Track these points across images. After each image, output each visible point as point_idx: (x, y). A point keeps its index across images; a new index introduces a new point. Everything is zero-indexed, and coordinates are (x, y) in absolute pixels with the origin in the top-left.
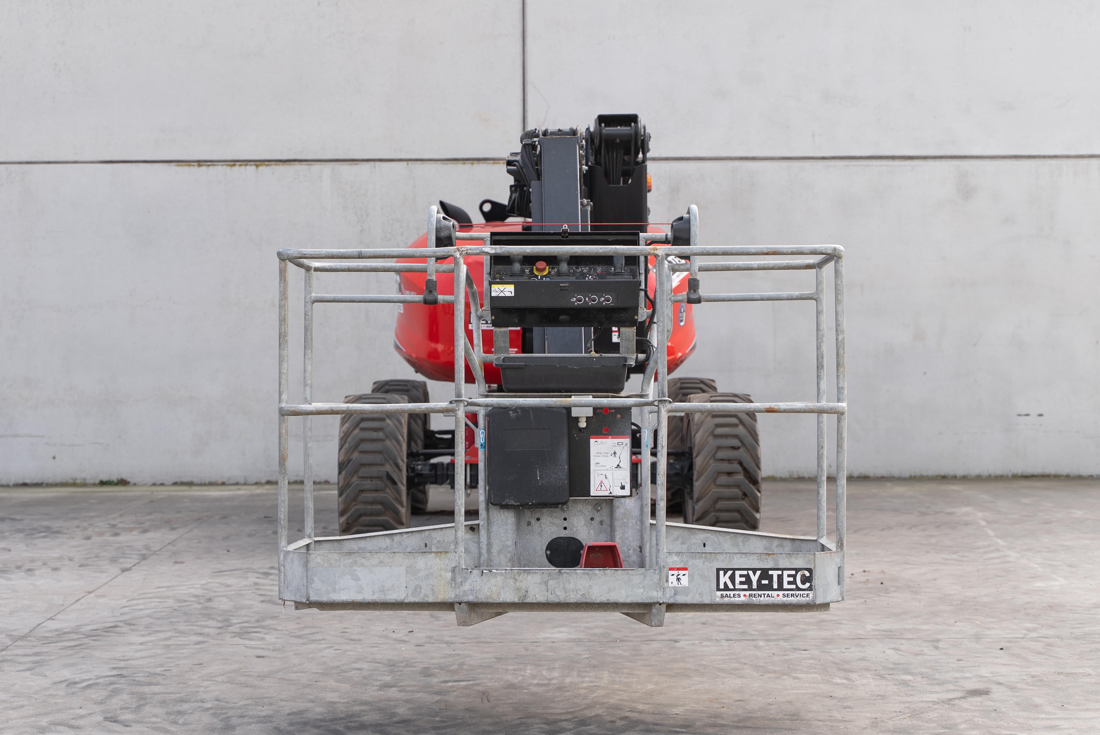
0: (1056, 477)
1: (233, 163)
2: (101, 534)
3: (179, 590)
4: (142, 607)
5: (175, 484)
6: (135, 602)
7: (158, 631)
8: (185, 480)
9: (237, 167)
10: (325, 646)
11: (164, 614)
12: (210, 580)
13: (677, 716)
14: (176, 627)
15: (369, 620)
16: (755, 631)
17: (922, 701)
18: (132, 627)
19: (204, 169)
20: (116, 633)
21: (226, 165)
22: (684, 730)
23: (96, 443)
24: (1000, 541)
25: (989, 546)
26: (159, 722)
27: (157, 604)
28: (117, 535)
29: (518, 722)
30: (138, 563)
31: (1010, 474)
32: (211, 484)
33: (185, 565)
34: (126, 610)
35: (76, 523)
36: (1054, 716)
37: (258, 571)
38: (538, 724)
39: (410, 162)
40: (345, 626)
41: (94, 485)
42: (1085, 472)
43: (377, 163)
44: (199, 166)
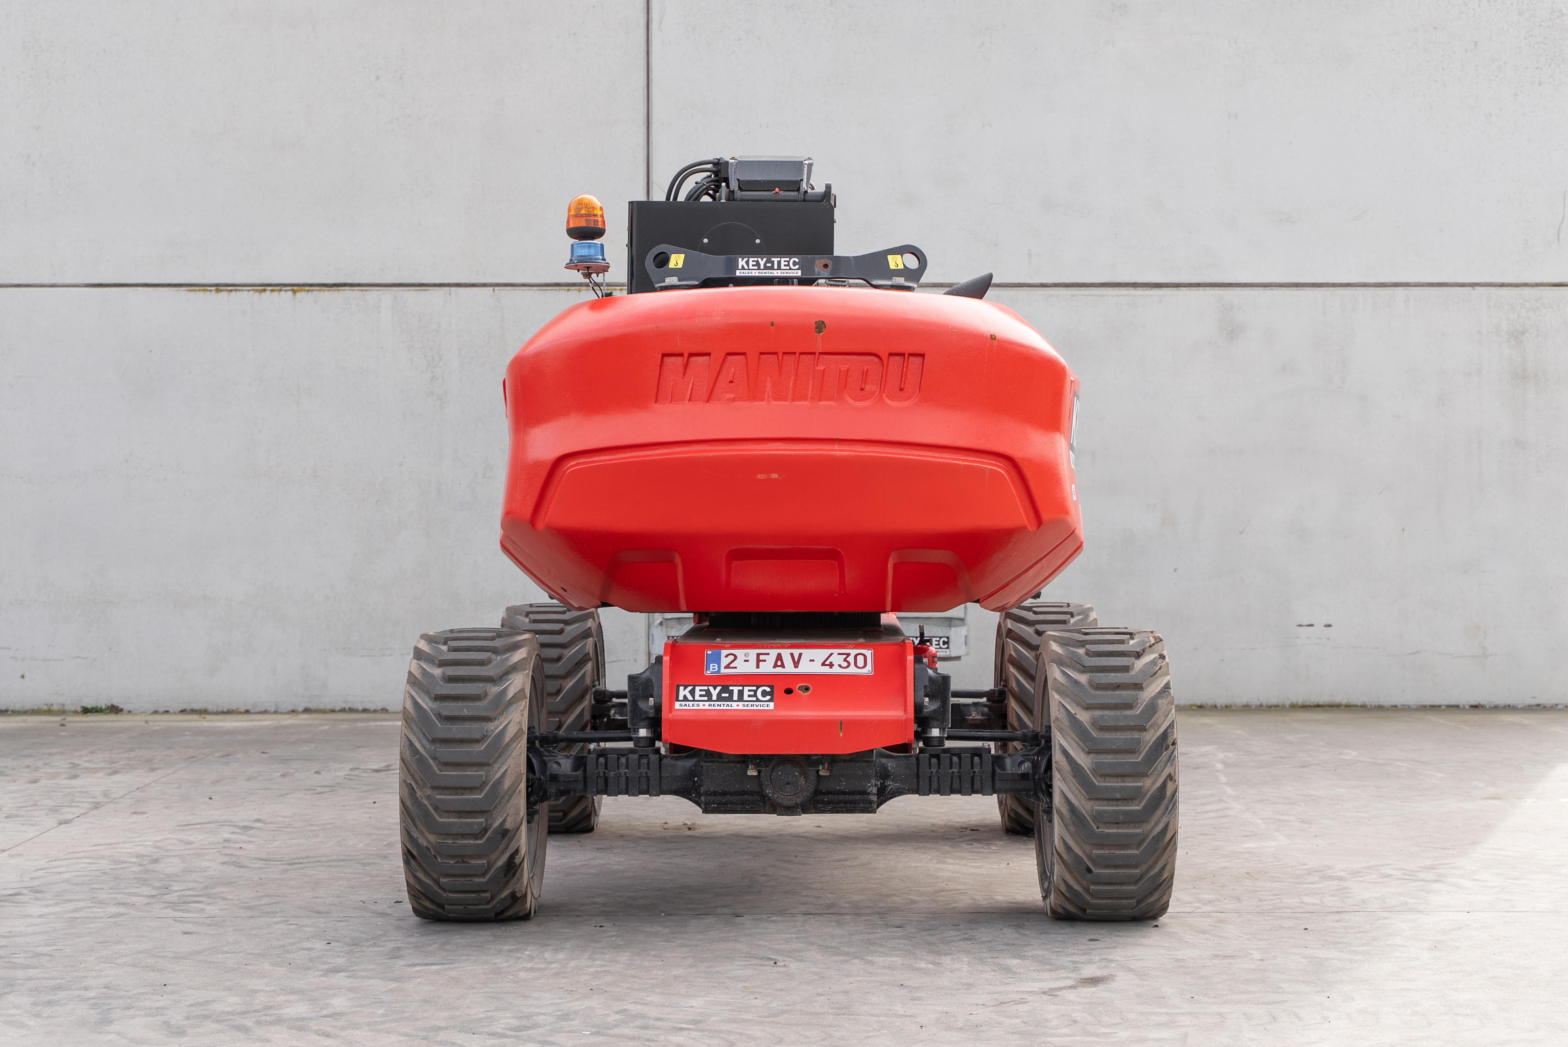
0: (1349, 707)
1: (263, 287)
2: (53, 776)
3: (122, 848)
4: (64, 869)
5: (183, 711)
6: (56, 863)
7: (70, 901)
8: (196, 707)
9: (268, 292)
10: (279, 919)
11: (88, 878)
12: (169, 836)
13: (692, 1009)
14: (95, 896)
15: (353, 888)
16: (847, 903)
17: (1018, 991)
18: (38, 895)
19: (224, 294)
20: (14, 902)
21: (253, 290)
22: (692, 1027)
23: (79, 657)
24: (1229, 791)
25: (1211, 795)
26: (18, 1015)
27: (85, 865)
28: (75, 777)
29: (483, 1016)
30: (84, 814)
31: (1288, 703)
32: (229, 712)
33: (146, 816)
34: (40, 873)
35: (27, 761)
36: (1178, 1011)
37: (238, 824)
38: (507, 1018)
39: (496, 288)
40: (318, 895)
41: (76, 712)
42: (1387, 701)
43: (453, 289)
44: (218, 291)
